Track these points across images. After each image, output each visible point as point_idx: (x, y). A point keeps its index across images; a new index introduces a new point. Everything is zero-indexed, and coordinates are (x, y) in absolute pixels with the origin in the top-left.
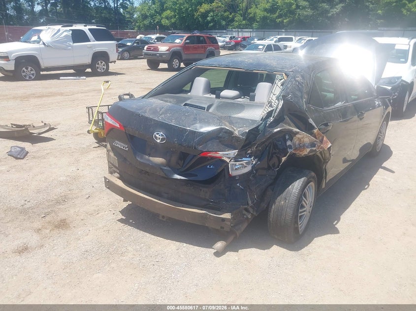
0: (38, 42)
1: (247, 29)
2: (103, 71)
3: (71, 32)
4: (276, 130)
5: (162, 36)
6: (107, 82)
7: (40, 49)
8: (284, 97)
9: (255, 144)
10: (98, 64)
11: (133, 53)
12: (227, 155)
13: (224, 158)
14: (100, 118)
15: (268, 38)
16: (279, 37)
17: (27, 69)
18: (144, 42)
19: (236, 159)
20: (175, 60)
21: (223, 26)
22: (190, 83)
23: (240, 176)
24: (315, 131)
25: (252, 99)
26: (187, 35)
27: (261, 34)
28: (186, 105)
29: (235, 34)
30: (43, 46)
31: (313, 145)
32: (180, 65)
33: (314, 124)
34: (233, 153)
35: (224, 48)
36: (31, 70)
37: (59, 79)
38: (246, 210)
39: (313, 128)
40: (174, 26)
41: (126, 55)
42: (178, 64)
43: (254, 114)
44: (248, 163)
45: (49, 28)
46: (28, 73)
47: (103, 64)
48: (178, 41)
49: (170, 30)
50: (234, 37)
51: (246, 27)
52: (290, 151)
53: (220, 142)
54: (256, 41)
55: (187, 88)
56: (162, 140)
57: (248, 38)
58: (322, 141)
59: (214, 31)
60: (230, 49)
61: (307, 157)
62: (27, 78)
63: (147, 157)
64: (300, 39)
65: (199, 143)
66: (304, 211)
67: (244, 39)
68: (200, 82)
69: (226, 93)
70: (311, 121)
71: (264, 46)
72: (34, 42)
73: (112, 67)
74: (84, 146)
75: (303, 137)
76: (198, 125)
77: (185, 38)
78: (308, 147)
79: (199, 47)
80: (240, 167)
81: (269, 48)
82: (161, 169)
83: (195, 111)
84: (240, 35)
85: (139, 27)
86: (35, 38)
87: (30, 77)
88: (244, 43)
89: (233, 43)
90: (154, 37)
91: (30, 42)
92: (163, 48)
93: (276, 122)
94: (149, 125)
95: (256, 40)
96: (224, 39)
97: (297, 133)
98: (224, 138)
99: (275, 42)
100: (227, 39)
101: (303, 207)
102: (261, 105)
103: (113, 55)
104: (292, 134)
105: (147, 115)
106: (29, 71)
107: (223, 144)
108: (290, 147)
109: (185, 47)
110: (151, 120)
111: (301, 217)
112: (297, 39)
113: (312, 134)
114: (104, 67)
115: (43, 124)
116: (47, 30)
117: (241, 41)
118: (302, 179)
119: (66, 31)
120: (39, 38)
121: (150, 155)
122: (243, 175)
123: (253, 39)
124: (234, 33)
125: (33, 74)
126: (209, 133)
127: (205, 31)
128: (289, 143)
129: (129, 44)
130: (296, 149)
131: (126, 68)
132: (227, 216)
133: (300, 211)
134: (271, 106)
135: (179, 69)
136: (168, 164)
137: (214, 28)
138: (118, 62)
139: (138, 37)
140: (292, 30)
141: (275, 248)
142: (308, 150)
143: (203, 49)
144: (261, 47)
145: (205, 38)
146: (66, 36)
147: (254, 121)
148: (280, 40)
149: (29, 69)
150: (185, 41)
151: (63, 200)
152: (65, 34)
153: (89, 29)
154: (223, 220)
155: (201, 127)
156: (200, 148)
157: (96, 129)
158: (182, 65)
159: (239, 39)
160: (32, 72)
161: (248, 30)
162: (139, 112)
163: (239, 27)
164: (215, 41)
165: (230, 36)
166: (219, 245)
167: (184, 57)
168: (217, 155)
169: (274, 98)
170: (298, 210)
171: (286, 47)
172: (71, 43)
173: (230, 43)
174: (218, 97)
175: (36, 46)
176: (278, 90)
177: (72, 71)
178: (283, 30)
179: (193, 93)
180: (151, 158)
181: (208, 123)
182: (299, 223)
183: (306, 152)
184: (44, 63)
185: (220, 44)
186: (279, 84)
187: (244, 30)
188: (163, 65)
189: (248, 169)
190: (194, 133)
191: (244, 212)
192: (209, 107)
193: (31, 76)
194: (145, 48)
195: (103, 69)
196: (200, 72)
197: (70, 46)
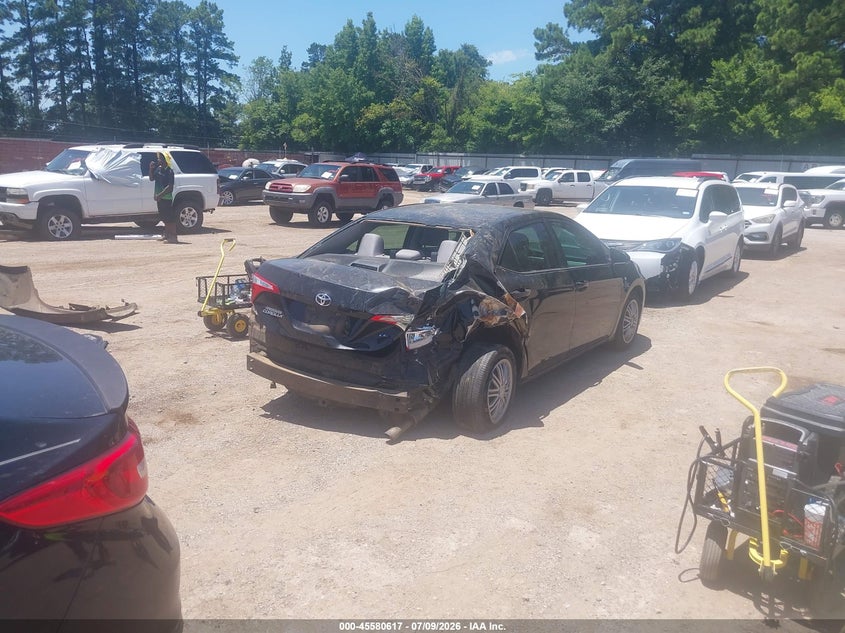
0: (82, 174)
1: (455, 151)
2: (191, 226)
3: (139, 157)
4: (458, 293)
5: (293, 162)
6: (232, 240)
7: (84, 185)
8: (468, 256)
9: (435, 309)
10: (184, 213)
11: (241, 193)
12: (402, 320)
13: (398, 324)
14: (220, 294)
15: (494, 170)
16: (512, 168)
17: (58, 218)
18: (262, 175)
19: (413, 326)
20: (321, 209)
21: (410, 146)
22: (356, 243)
23: (418, 349)
24: (506, 296)
25: (434, 259)
26: (343, 166)
27: (480, 161)
28: (353, 265)
29: (432, 162)
30: (90, 179)
31: (503, 312)
32: (330, 217)
33: (503, 288)
34: (409, 318)
35: (411, 186)
36: (66, 221)
37: (114, 239)
38: (426, 391)
39: (503, 292)
40: (316, 144)
41: (228, 196)
42: (327, 216)
43: (434, 276)
44: (428, 333)
45: (102, 149)
46: (59, 226)
47: (192, 213)
48: (327, 175)
49: (307, 150)
50: (430, 167)
51: (451, 148)
52: (476, 318)
53: (395, 304)
54: (472, 177)
55: (352, 247)
56: (327, 302)
57: (456, 168)
58: (514, 309)
59: (392, 155)
60: (424, 188)
61: (497, 328)
62: (58, 236)
63: (306, 325)
64: (551, 172)
65: (371, 306)
66: (497, 393)
67: (449, 170)
68: (371, 240)
69: (403, 253)
70: (500, 284)
71: (482, 185)
72: (74, 172)
73: (209, 220)
74: (190, 336)
75: (491, 303)
76: (369, 285)
77: (340, 170)
78: (497, 314)
79: (365, 187)
80: (419, 339)
81: (491, 189)
82: (324, 338)
83: (365, 271)
84: (442, 163)
85: (247, 143)
86: (76, 166)
87: (62, 234)
88: (449, 178)
89: (428, 178)
90: (279, 163)
91: (66, 173)
92: (300, 187)
93: (459, 284)
94: (312, 285)
95: (470, 172)
96: (410, 170)
97: (484, 297)
98: (397, 300)
99: (506, 177)
100: (418, 171)
101: (493, 387)
102: (441, 266)
103: (211, 198)
104: (478, 300)
105: (308, 274)
106: (62, 222)
107: (398, 307)
108: (476, 313)
109: (339, 185)
110: (313, 279)
111: (492, 399)
112: (546, 172)
113: (503, 300)
114: (193, 218)
115: (124, 304)
116: (97, 153)
117: (444, 174)
118: (492, 353)
119: (131, 155)
120: (83, 164)
121: (309, 323)
122: (422, 347)
123: (466, 172)
124: (431, 160)
125: (68, 229)
126: (382, 293)
127: (376, 154)
128: (475, 309)
129: (233, 177)
130: (483, 316)
131: (231, 222)
132: (404, 395)
133: (489, 390)
134: (453, 266)
135: (329, 224)
136: (332, 333)
137: (392, 148)
138: (219, 210)
139: (246, 163)
140: (537, 156)
141: (461, 439)
142: (498, 318)
143: (373, 190)
144: (476, 187)
145: (377, 171)
146: (131, 164)
147: (434, 283)
148: (515, 174)
149: (62, 220)
150: (341, 174)
151: (181, 396)
152: (130, 159)
153: (171, 152)
154: (398, 399)
155: (372, 288)
156: (371, 311)
157: (210, 310)
158: (334, 218)
159: (440, 171)
160: (66, 225)
161: (456, 154)
162: (299, 271)
163: (438, 148)
164: (392, 176)
165: (422, 165)
166: (393, 431)
167: (338, 203)
168: (391, 320)
169: (458, 257)
170: (486, 388)
171: (524, 187)
172: (140, 176)
173: (421, 178)
174: (393, 256)
175: (77, 179)
176: (462, 249)
177: (133, 224)
178: (521, 156)
179: (361, 252)
180: (312, 326)
181: (381, 284)
182: (490, 407)
183: (495, 321)
184: (89, 210)
185: (403, 179)
186: (466, 242)
187: (448, 154)
188: (298, 217)
189: (428, 340)
190: (363, 293)
191: (425, 395)
192: (382, 268)
193: (65, 231)
194: (267, 186)
195: (193, 221)
196: (371, 227)
197: (137, 180)
